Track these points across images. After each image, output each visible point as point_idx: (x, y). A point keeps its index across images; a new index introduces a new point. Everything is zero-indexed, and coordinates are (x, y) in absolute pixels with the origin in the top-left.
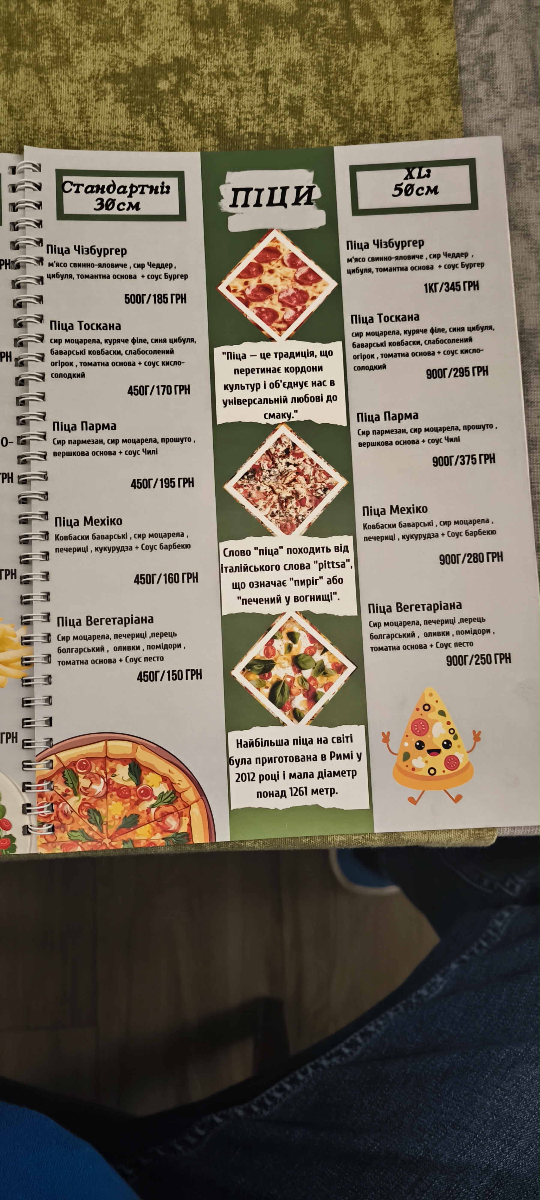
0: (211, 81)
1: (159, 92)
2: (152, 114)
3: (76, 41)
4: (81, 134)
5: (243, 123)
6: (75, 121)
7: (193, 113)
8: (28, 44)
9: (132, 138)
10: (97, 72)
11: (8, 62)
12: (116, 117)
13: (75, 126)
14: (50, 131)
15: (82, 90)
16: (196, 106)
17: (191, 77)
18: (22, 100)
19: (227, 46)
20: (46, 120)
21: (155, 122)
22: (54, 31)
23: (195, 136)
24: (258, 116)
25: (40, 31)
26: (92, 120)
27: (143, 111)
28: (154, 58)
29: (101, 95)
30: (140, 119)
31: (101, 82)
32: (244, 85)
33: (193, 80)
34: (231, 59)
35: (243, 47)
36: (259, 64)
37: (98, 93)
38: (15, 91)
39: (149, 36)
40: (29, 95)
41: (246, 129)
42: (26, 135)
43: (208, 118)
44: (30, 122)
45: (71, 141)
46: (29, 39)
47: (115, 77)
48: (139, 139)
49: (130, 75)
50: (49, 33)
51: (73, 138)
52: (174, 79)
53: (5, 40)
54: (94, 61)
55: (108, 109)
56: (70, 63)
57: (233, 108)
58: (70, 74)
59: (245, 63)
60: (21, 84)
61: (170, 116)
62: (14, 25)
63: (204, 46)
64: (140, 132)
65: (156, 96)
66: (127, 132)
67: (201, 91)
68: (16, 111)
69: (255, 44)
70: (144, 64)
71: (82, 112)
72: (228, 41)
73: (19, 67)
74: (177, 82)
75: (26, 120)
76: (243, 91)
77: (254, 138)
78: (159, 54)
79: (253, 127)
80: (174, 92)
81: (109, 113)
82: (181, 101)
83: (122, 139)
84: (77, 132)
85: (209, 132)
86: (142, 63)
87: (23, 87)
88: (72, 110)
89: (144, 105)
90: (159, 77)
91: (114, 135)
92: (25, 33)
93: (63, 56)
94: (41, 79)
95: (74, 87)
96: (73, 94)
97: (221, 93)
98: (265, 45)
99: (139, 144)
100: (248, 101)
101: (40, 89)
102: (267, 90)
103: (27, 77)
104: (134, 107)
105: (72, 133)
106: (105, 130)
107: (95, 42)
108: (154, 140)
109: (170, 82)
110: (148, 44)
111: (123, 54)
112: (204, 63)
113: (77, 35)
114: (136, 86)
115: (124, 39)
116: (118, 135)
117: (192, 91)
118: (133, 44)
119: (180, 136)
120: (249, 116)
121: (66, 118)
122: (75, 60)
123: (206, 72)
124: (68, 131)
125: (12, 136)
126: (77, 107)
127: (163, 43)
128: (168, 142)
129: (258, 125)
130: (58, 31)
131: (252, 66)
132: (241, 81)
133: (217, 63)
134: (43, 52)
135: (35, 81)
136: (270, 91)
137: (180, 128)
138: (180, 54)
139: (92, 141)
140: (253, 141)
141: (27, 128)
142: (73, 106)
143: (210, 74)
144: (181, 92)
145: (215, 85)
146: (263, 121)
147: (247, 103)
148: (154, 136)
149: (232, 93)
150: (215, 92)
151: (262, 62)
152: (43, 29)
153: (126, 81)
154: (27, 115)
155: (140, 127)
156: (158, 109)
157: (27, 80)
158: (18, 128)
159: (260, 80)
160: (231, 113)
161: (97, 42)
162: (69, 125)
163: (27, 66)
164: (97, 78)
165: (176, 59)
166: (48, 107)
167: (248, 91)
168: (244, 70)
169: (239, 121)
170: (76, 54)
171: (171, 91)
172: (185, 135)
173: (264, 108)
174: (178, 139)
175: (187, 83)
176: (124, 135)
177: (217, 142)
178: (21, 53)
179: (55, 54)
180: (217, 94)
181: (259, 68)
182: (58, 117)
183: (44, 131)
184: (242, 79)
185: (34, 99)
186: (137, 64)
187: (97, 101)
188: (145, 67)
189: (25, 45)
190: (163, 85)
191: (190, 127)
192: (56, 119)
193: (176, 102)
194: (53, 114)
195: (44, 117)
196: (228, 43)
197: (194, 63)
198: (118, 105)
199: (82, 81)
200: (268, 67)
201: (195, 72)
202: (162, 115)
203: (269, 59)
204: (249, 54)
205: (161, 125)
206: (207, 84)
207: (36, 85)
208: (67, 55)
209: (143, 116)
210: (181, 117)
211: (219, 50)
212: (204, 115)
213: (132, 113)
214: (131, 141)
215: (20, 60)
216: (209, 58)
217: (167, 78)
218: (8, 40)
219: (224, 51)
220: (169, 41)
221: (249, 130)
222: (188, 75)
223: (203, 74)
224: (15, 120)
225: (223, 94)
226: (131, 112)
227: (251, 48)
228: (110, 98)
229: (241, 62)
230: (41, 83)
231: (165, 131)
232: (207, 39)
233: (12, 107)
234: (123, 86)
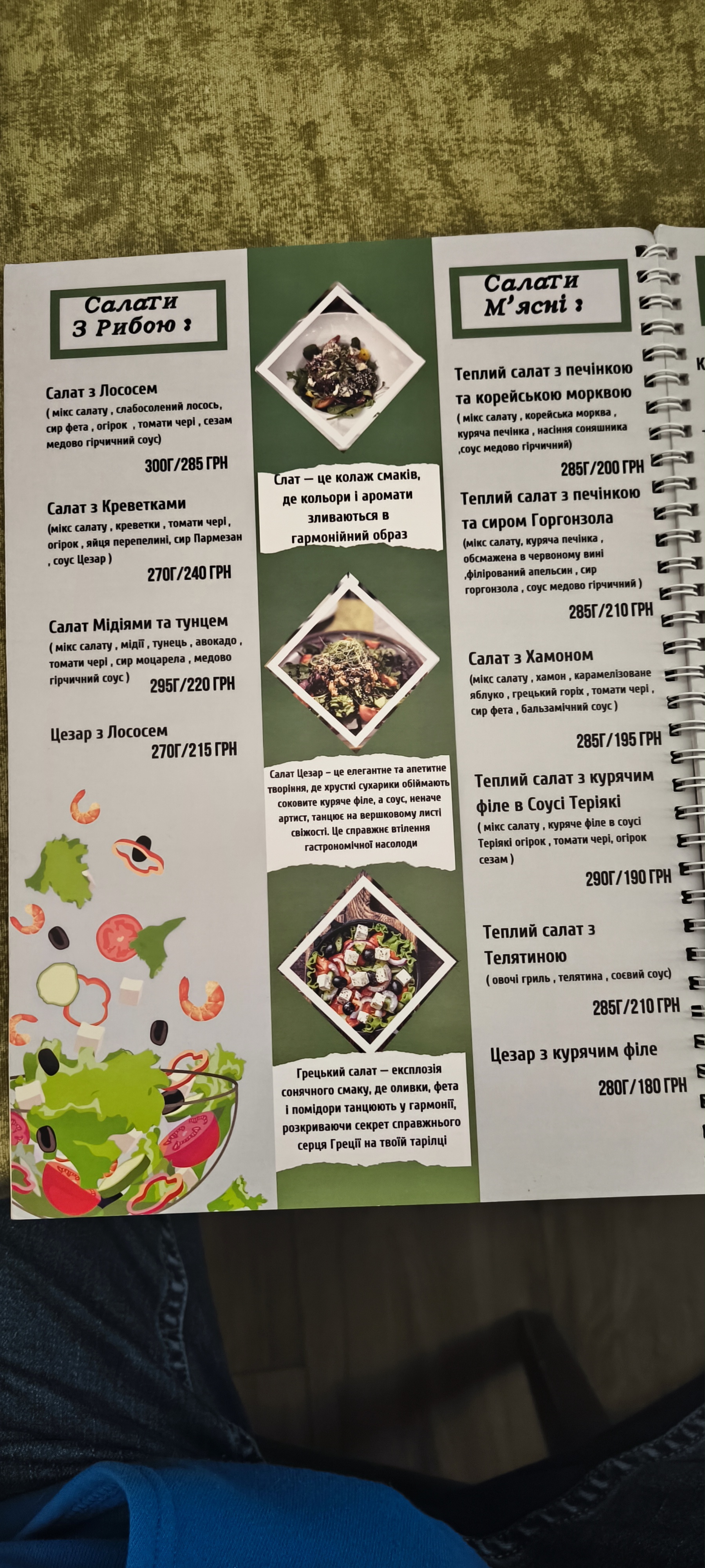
0: (618, 61)
1: (553, 81)
2: (545, 111)
3: (432, 20)
4: (451, 143)
5: (667, 114)
6: (443, 127)
7: (599, 105)
8: (369, 29)
9: (520, 144)
10: (465, 61)
11: (345, 54)
12: (497, 118)
13: (442, 134)
14: (409, 142)
15: (449, 86)
16: (603, 96)
17: (590, 59)
18: (370, 104)
19: (634, 14)
20: (403, 128)
21: (550, 121)
22: (401, 10)
23: (604, 136)
24: (686, 104)
25: (382, 11)
26: (464, 125)
27: (532, 108)
28: (538, 37)
29: (475, 91)
30: (529, 118)
31: (473, 74)
32: (663, 64)
33: (594, 62)
34: (641, 30)
35: (656, 14)
36: (679, 35)
37: (470, 89)
38: (360, 94)
39: (529, 8)
40: (380, 97)
41: (672, 122)
42: (377, 149)
43: (619, 111)
44: (382, 133)
45: (439, 153)
46: (369, 23)
47: (490, 66)
48: (530, 145)
49: (509, 61)
50: (393, 11)
51: (441, 149)
52: (569, 62)
53: (337, 26)
54: (459, 45)
55: (486, 109)
56: (428, 50)
57: (652, 95)
58: (429, 65)
59: (660, 34)
60: (367, 83)
61: (569, 112)
62: (348, 5)
63: (603, 16)
64: (530, 136)
65: (548, 87)
66: (513, 137)
67: (605, 75)
68: (361, 119)
69: (671, 9)
70: (527, 45)
71: (451, 114)
72: (635, 7)
73: (361, 61)
74: (573, 66)
75: (377, 130)
76: (662, 72)
77: (683, 133)
78: (544, 31)
79: (680, 118)
80: (572, 79)
81: (488, 114)
82: (583, 90)
83: (506, 146)
84: (446, 141)
85: (622, 129)
86: (522, 43)
87: (369, 87)
88: (438, 113)
89: (533, 100)
90: (549, 61)
91: (496, 142)
92: (363, 15)
93: (417, 43)
94: (393, 76)
95: (437, 82)
96: (438, 92)
97: (634, 76)
98: (684, 9)
99: (531, 152)
100: (671, 84)
101: (393, 89)
102: (694, 69)
103: (375, 74)
104: (520, 103)
105: (439, 143)
106: (482, 136)
107: (456, 20)
108: (549, 145)
109: (564, 66)
110: (529, 18)
111: (496, 33)
112: (606, 38)
113: (432, 12)
114: (519, 76)
115: (495, 14)
116: (501, 141)
117: (595, 77)
118: (507, 19)
119: (584, 137)
120: (674, 105)
121: (430, 124)
122: (433, 46)
123: (609, 50)
124: (433, 140)
125: (359, 152)
126: (444, 109)
127: (548, 16)
128: (568, 146)
129: (687, 115)
130: (406, 9)
131: (668, 39)
132: (657, 59)
133: (622, 37)
134: (389, 38)
135: (386, 79)
136: (699, 70)
137: (583, 127)
138: (572, 29)
139: (466, 151)
140: (682, 137)
141: (378, 140)
142: (439, 108)
143: (614, 53)
144: (581, 78)
145: (625, 67)
146: (693, 110)
147: (669, 88)
148: (550, 139)
149: (648, 76)
150: (625, 75)
151: (683, 32)
152: (386, 8)
153: (506, 70)
154: (377, 123)
155: (530, 129)
156: (553, 104)
157: (375, 78)
158: (365, 142)
159: (682, 56)
160: (650, 102)
161: (460, 20)
162: (434, 132)
163: (372, 59)
164: (467, 69)
165: (568, 36)
166: (405, 111)
167: (669, 71)
168: (660, 44)
169: (661, 111)
170: (434, 39)
171: (567, 79)
172: (591, 134)
173: (693, 93)
174: (581, 141)
175: (587, 67)
176: (509, 141)
177: (635, 142)
178: (361, 42)
179: (406, 40)
180: (629, 78)
181: (679, 39)
182: (420, 123)
183: (402, 143)
184: (659, 56)
185: (387, 101)
186: (516, 45)
187: (470, 99)
188: (527, 49)
189: (365, 31)
190: (555, 72)
191: (596, 125)
192: (417, 126)
193: (576, 92)
194: (413, 120)
195: (400, 125)
196: (635, 10)
197: (592, 39)
198: (498, 102)
199: (447, 74)
200: (691, 38)
201: (595, 51)
202: (558, 111)
203: (692, 27)
204: (663, 22)
205: (558, 124)
206: (613, 66)
207: (388, 84)
208: (421, 40)
209: (532, 115)
210: (584, 111)
211: (624, 19)
212: (614, 107)
213: (519, 111)
214: (519, 148)
215: (361, 51)
216: (611, 32)
217: (559, 62)
218: (341, 26)
219: (630, 21)
220: (556, 12)
221: (676, 122)
222: (586, 56)
223: (605, 52)
224: (362, 130)
225: (637, 78)
226: (516, 110)
227: (666, 15)
228: (487, 94)
229: (654, 34)
230: (394, 81)
231: (562, 132)
232: (606, 7)
233: (357, 113)
234: (502, 77)
